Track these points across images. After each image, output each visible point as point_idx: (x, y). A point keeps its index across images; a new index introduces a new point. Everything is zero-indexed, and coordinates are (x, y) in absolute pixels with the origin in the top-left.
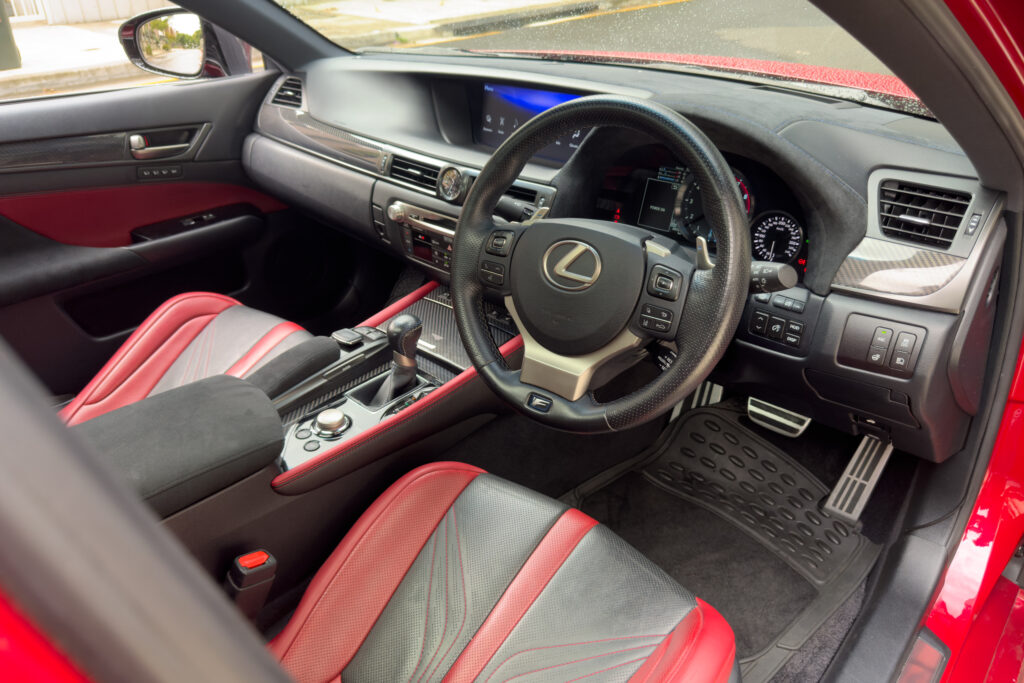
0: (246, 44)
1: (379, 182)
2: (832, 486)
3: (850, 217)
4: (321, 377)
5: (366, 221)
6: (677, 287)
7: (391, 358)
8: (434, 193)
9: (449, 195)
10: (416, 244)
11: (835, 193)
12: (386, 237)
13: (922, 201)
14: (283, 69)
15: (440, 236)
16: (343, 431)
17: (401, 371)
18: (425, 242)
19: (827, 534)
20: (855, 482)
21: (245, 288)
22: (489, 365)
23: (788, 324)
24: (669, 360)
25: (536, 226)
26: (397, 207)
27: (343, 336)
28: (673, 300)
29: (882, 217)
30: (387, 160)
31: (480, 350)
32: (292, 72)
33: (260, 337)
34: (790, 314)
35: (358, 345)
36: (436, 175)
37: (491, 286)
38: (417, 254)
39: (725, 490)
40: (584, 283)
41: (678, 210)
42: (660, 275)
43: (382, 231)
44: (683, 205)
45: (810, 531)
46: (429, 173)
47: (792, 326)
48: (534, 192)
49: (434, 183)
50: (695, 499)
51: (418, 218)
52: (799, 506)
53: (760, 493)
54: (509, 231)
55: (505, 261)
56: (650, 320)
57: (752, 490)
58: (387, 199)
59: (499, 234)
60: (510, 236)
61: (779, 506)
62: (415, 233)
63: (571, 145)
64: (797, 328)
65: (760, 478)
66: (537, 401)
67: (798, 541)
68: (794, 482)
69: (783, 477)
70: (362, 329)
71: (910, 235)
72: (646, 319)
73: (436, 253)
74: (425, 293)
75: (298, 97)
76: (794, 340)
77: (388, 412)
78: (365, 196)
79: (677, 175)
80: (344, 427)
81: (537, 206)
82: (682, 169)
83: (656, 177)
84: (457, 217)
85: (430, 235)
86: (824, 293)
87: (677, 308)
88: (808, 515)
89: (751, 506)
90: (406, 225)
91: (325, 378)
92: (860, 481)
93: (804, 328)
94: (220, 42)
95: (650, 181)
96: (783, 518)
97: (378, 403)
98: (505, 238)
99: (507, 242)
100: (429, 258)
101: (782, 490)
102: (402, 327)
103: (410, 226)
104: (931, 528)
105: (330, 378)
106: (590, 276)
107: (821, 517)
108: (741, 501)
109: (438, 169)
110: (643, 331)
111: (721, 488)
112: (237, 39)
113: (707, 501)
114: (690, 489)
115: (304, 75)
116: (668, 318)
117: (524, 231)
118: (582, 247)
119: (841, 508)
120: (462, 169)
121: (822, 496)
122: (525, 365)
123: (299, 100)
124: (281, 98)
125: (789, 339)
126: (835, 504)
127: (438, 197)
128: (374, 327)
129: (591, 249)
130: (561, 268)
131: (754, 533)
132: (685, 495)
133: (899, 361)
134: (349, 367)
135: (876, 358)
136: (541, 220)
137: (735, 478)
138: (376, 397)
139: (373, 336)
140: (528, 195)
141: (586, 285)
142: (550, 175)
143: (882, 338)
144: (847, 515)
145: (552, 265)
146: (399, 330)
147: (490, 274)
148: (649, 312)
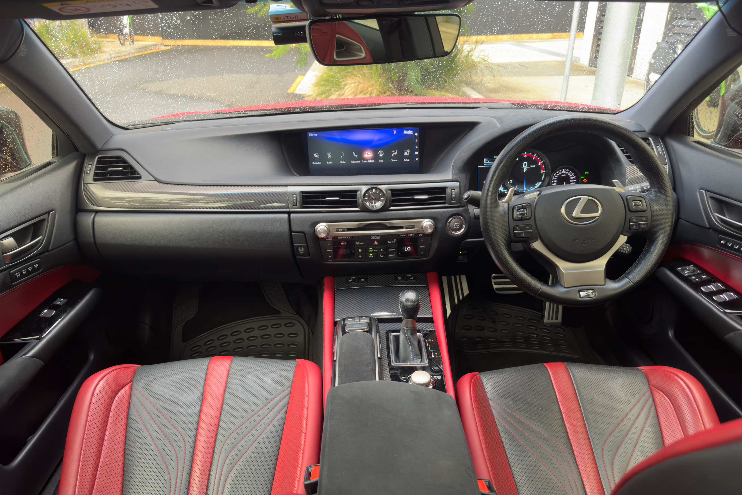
1: (292, 215)
6: (644, 204)
8: (357, 209)
15: (368, 237)
18: (347, 246)
19: (556, 334)
26: (322, 227)
28: (644, 211)
30: (297, 197)
40: (595, 217)
51: (344, 230)
52: (534, 328)
53: (513, 331)
56: (636, 225)
58: (309, 225)
61: (527, 333)
66: (584, 294)
69: (516, 318)
73: (360, 250)
75: (130, 170)
78: (281, 228)
83: (483, 165)
87: (648, 214)
88: (542, 330)
89: (515, 339)
90: (330, 239)
95: (480, 168)
98: (525, 208)
99: (527, 211)
101: (521, 324)
103: (335, 238)
106: (597, 212)
110: (631, 232)
116: (646, 221)
120: (382, 187)
121: (541, 318)
122: (564, 277)
123: (133, 172)
124: (105, 175)
127: (361, 211)
129: (590, 198)
141: (597, 218)
145: (569, 214)
147: (522, 233)
148: (635, 221)
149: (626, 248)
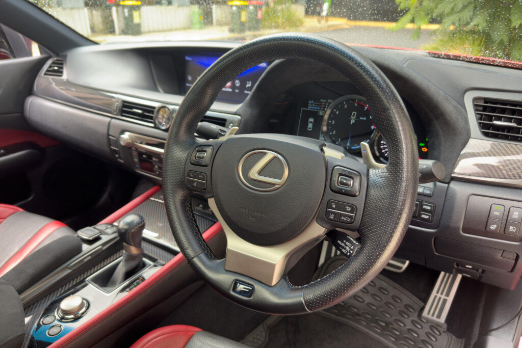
0: (27, 39)
1: (114, 121)
2: (425, 301)
3: (460, 124)
4: (67, 268)
5: (105, 148)
6: (357, 184)
7: (122, 248)
8: (152, 125)
9: (163, 125)
10: (141, 160)
11: (448, 106)
12: (120, 158)
13: (503, 111)
14: (52, 54)
15: (157, 155)
16: (83, 313)
17: (130, 258)
18: (147, 159)
19: (427, 334)
20: (440, 298)
21: (30, 198)
22: (197, 256)
23: (421, 205)
24: (347, 243)
25: (229, 140)
26: (126, 136)
27: (86, 233)
28: (354, 196)
29: (480, 124)
30: (118, 105)
31: (190, 244)
32: (57, 55)
33: (33, 234)
34: (423, 198)
35: (97, 239)
36: (152, 112)
37: (195, 191)
38: (143, 168)
39: (358, 310)
40: (274, 185)
41: (325, 128)
42: (341, 175)
43: (117, 154)
44: (328, 125)
45: (416, 333)
46: (149, 112)
47: (425, 207)
48: (225, 120)
49: (151, 118)
50: (341, 319)
51: (141, 143)
52: (406, 316)
53: (381, 310)
54: (209, 146)
55: (207, 170)
56: (335, 214)
57: (375, 308)
58: (119, 131)
59: (200, 149)
60: (209, 150)
61: (394, 318)
62: (140, 154)
63: (246, 92)
64: (429, 208)
65: (379, 299)
66: (241, 287)
67: (411, 342)
68: (400, 300)
69: (393, 297)
70: (101, 225)
71: (498, 134)
72: (332, 213)
73: (156, 167)
74: (151, 195)
75: (61, 70)
76: (427, 217)
77: (123, 290)
78: (104, 130)
79: (322, 105)
80: (84, 309)
81: (227, 128)
82: (325, 101)
83: (307, 108)
84: (165, 140)
85: (151, 154)
86: (447, 181)
87: (359, 202)
88: (413, 322)
89: (376, 320)
90: (133, 149)
91: (69, 269)
92: (443, 297)
93: (434, 208)
94: (8, 38)
95: (303, 110)
96: (398, 326)
97: (114, 284)
98: (205, 151)
99: (207, 155)
100: (151, 170)
101: (394, 306)
102: (129, 224)
103: (137, 149)
104: (501, 330)
105: (73, 269)
106: (280, 178)
107: (422, 324)
108: (370, 317)
109: (154, 108)
110: (330, 223)
111: (356, 308)
112: (20, 35)
113: (349, 319)
114: (337, 311)
115: (65, 57)
116: (351, 212)
117: (221, 145)
118: (270, 155)
119: (433, 315)
120: (171, 107)
121: (420, 308)
122: (228, 255)
123: (62, 72)
124: (50, 72)
125: (423, 216)
126: (429, 313)
127: (155, 127)
128: (111, 223)
129: (279, 156)
130: (254, 173)
131: (382, 339)
132: (334, 316)
133: (511, 229)
134: (90, 257)
135: (493, 227)
136: (233, 136)
137: (364, 301)
138: (111, 280)
139: (109, 231)
140: (221, 122)
141: (277, 186)
142: (235, 108)
143: (497, 212)
144: (437, 320)
145: (246, 171)
146: (126, 227)
147: (194, 182)
148: (334, 206)
149: (350, 248)
